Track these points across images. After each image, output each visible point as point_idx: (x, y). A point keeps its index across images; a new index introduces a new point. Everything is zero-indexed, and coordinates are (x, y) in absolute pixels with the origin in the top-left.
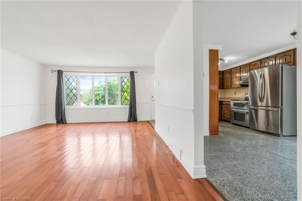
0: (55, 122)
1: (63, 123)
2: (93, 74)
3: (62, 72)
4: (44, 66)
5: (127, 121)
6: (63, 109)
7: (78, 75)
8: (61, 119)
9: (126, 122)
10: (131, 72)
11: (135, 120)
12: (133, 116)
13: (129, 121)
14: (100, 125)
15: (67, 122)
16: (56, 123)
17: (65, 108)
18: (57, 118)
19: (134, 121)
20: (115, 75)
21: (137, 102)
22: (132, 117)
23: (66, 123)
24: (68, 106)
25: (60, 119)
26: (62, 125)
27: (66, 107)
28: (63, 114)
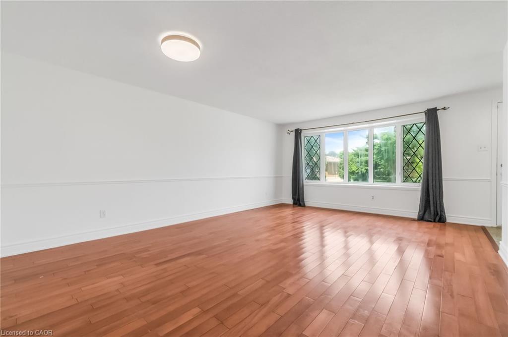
0: (291, 201)
1: (300, 205)
2: (346, 128)
3: (301, 131)
4: (280, 126)
5: (416, 217)
6: (301, 186)
7: (322, 132)
8: (298, 200)
9: (414, 220)
10: (428, 110)
11: (438, 218)
12: (432, 208)
13: (421, 218)
14: (355, 217)
15: (306, 205)
16: (292, 203)
17: (304, 183)
18: (294, 197)
19: (434, 221)
20: (389, 124)
21: (444, 177)
22: (430, 211)
23: (304, 206)
24: (308, 181)
25: (297, 197)
26: (300, 207)
27: (304, 181)
28: (301, 192)
